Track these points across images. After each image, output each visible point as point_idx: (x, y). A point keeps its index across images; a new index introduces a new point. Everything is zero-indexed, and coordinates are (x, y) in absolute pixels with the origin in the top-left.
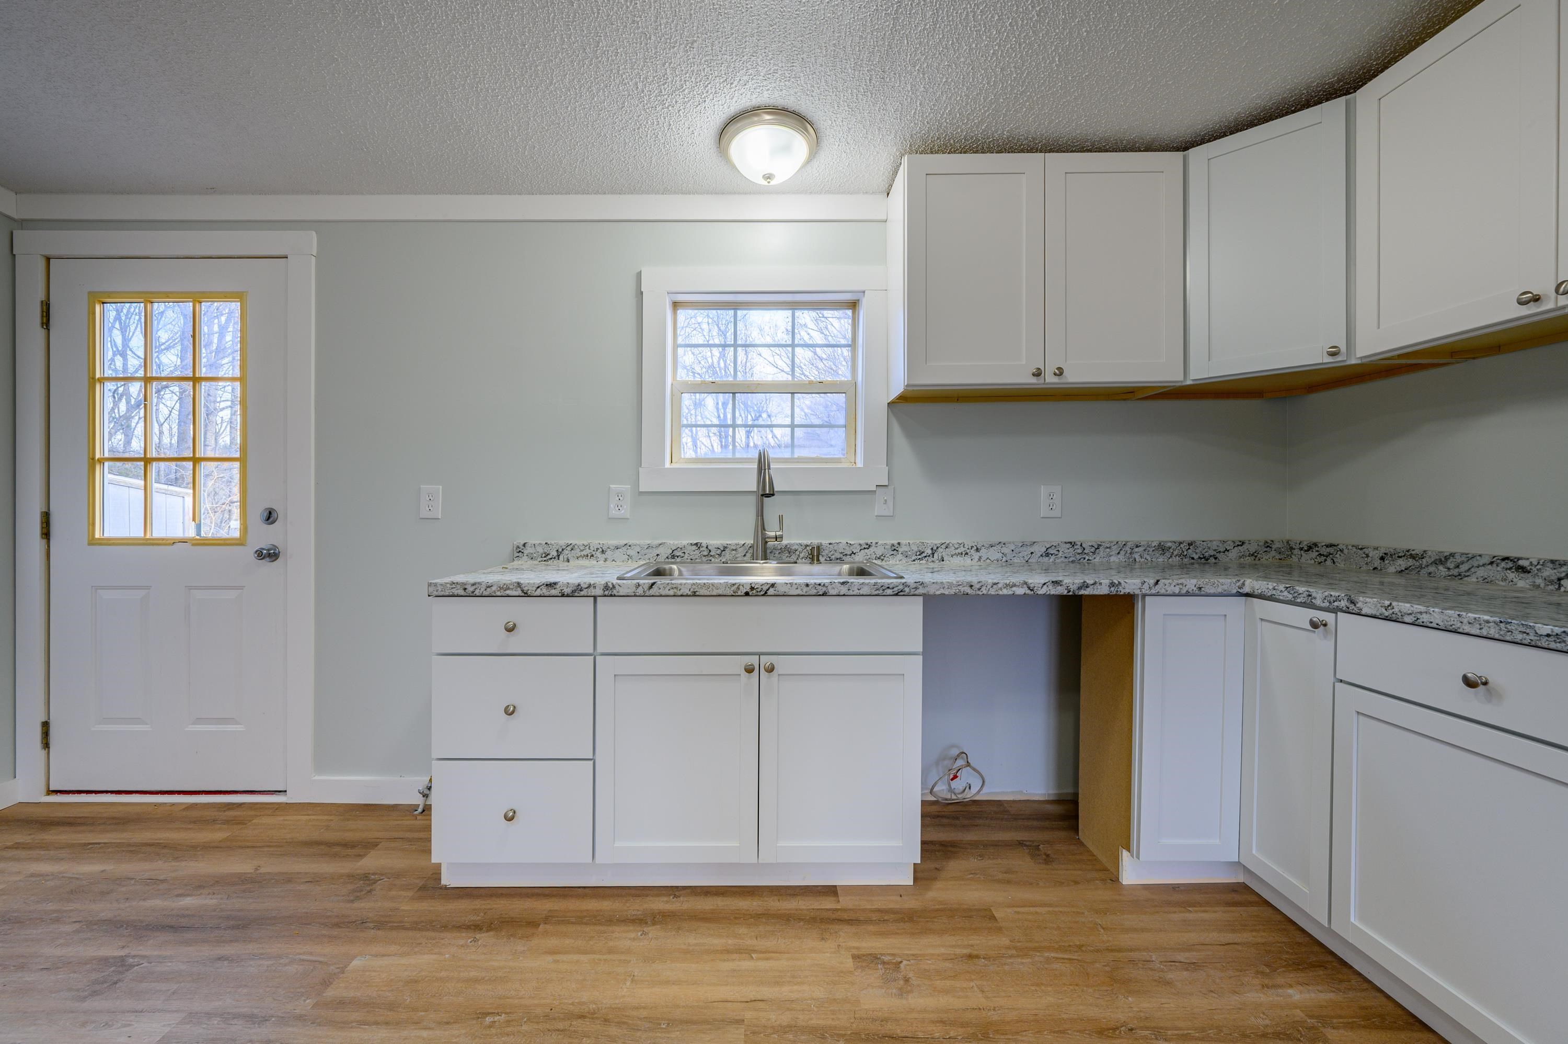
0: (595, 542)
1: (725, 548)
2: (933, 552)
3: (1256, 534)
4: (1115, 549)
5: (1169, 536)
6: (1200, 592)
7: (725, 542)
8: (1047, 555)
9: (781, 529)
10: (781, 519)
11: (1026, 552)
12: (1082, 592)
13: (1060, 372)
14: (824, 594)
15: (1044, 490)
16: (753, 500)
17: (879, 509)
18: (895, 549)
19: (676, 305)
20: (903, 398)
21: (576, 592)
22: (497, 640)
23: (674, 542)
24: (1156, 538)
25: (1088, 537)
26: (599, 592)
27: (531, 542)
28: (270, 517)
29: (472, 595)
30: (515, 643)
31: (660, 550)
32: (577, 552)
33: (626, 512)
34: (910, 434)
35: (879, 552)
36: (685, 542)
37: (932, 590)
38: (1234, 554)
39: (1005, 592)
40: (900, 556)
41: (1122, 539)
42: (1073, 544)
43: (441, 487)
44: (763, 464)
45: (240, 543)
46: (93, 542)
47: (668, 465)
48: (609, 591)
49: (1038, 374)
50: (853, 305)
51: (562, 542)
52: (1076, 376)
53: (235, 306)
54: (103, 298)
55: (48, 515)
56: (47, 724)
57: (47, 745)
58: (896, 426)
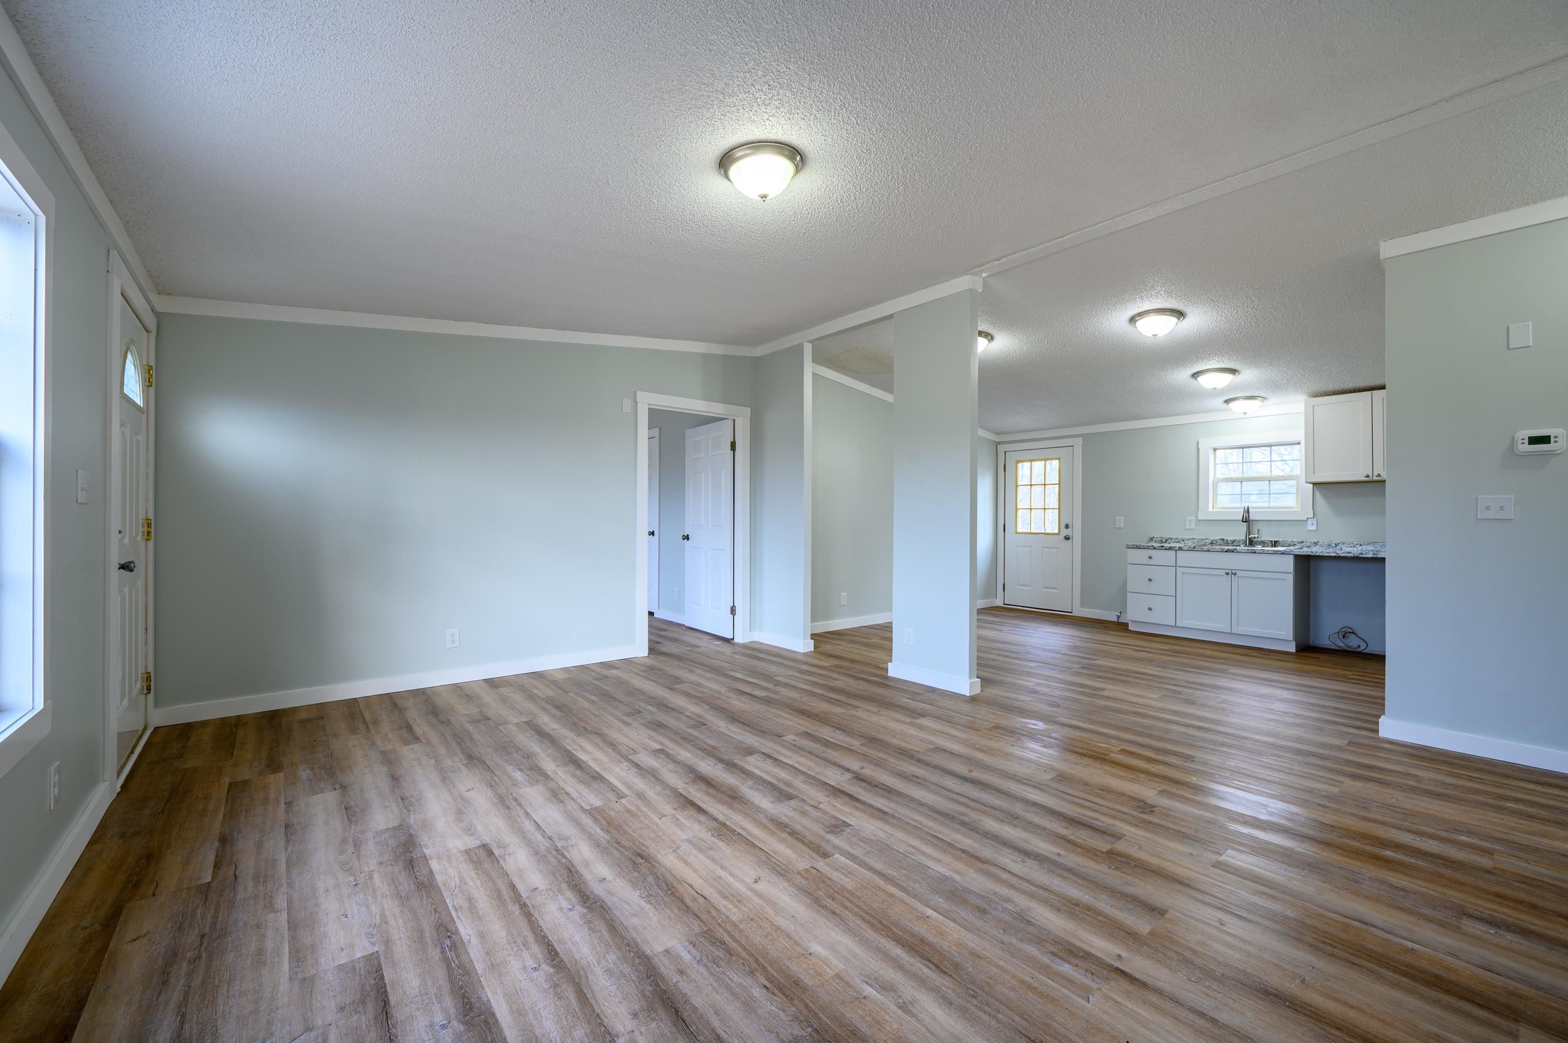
0: (1180, 537)
1: (1234, 541)
2: (1336, 545)
7: (1234, 539)
9: (1258, 534)
10: (1259, 530)
12: (1360, 556)
13: (1379, 476)
14: (1255, 553)
16: (1243, 523)
17: (1309, 527)
18: (1316, 544)
19: (1214, 450)
20: (1316, 484)
21: (1170, 548)
22: (1146, 561)
23: (1212, 538)
26: (1177, 549)
27: (1155, 536)
28: (1067, 526)
29: (1139, 548)
30: (1151, 562)
31: (1206, 541)
32: (1173, 540)
33: (1193, 526)
34: (1325, 496)
35: (1308, 545)
36: (1217, 538)
37: (1296, 553)
39: (1326, 555)
40: (1318, 546)
43: (1123, 518)
44: (1248, 511)
45: (1058, 534)
46: (1017, 533)
47: (1210, 509)
48: (1180, 549)
49: (1367, 476)
50: (1299, 444)
51: (1167, 537)
53: (1058, 461)
54: (1019, 461)
55: (1004, 525)
56: (1004, 585)
57: (1004, 591)
58: (1318, 494)
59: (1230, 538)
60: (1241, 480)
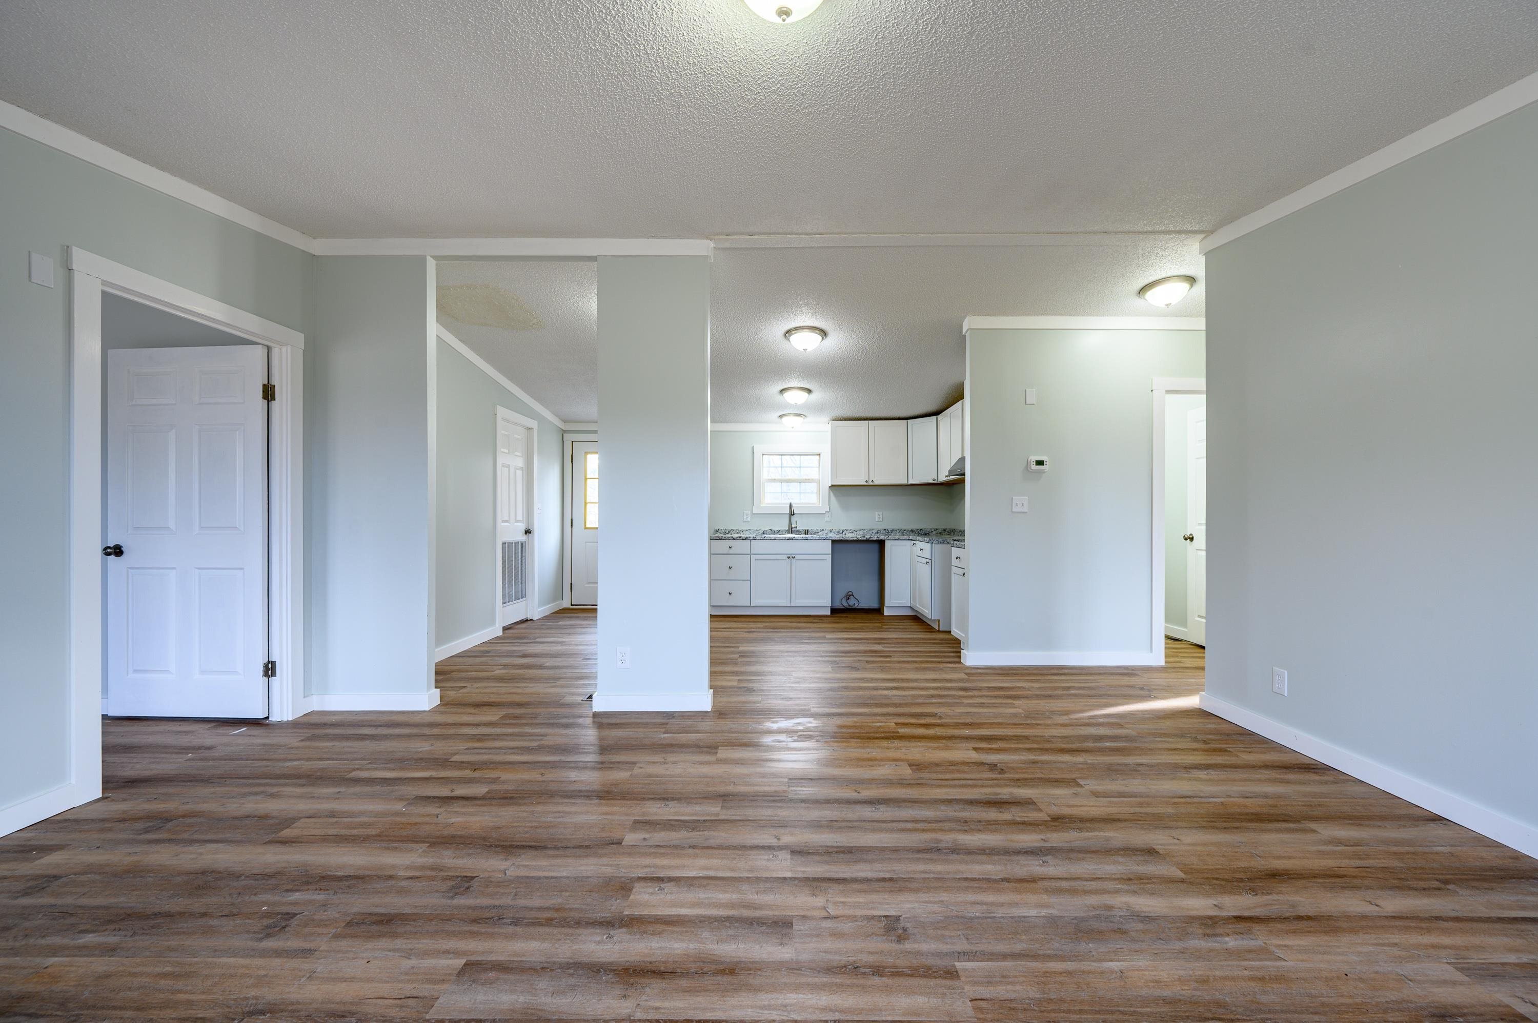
0: (739, 529)
2: (843, 532)
3: (941, 527)
4: (898, 531)
5: (914, 527)
6: (899, 539)
7: (780, 529)
8: (877, 533)
9: (796, 525)
10: (796, 522)
11: (871, 532)
13: (873, 481)
14: (807, 539)
15: (877, 513)
16: (788, 516)
17: (827, 519)
18: (840, 531)
19: (763, 455)
20: (832, 486)
21: (746, 539)
22: (726, 550)
23: (764, 529)
24: (910, 528)
25: (890, 527)
26: (750, 539)
27: (720, 529)
29: (721, 539)
30: (731, 551)
31: (759, 532)
32: (734, 532)
33: (749, 519)
34: (835, 495)
35: (837, 532)
36: (767, 529)
37: (833, 539)
38: (934, 532)
40: (832, 533)
41: (900, 528)
42: (885, 530)
44: (791, 506)
46: (586, 528)
47: (762, 505)
48: (754, 539)
49: (867, 482)
50: (819, 455)
51: (730, 529)
52: (876, 482)
54: (586, 453)
55: (572, 520)
56: (571, 584)
57: (571, 591)
58: (832, 494)
59: (776, 529)
60: (781, 481)
